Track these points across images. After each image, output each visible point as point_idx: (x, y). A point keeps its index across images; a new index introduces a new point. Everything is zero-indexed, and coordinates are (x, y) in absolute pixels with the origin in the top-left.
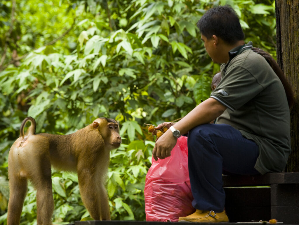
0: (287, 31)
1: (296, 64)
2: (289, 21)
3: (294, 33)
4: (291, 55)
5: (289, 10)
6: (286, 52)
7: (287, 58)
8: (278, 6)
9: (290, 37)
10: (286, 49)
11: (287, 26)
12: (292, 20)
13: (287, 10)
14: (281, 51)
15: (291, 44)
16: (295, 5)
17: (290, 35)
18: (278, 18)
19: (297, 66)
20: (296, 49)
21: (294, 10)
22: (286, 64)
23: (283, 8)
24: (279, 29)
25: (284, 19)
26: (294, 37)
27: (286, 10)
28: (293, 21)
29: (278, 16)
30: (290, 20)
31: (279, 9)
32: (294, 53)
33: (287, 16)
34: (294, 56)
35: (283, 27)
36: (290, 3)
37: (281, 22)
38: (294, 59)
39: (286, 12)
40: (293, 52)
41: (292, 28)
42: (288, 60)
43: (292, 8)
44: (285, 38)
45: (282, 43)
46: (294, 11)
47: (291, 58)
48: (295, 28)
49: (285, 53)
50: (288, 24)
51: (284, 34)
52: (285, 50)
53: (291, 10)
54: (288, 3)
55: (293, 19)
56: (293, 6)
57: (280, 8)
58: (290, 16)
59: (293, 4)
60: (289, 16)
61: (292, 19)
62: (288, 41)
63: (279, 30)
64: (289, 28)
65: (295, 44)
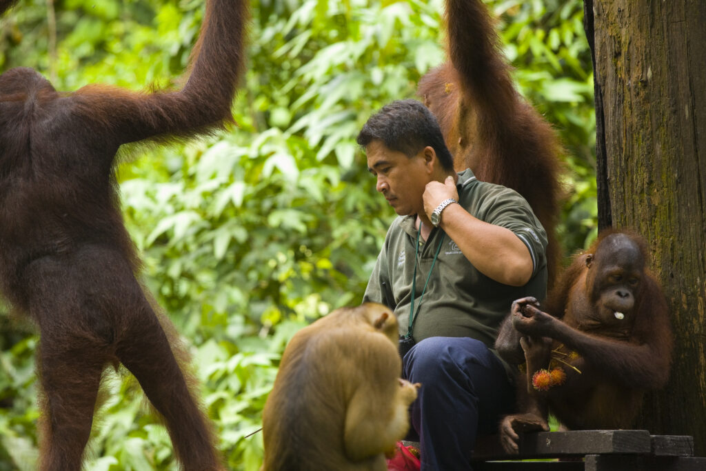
0: (619, 134)
1: (637, 202)
2: (622, 114)
3: (632, 137)
4: (626, 184)
5: (622, 89)
6: (616, 176)
7: (619, 190)
8: (599, 83)
9: (623, 146)
10: (615, 170)
11: (619, 122)
12: (628, 111)
13: (618, 91)
14: (607, 176)
15: (626, 161)
16: (634, 79)
17: (624, 141)
18: (600, 106)
19: (639, 206)
20: (637, 170)
21: (632, 89)
22: (617, 202)
23: (609, 85)
24: (601, 128)
25: (612, 109)
26: (633, 146)
27: (615, 90)
28: (630, 114)
29: (600, 103)
30: (624, 110)
31: (603, 89)
32: (633, 178)
33: (617, 103)
34: (632, 187)
35: (609, 124)
36: (623, 76)
37: (605, 115)
38: (632, 192)
39: (616, 95)
40: (630, 178)
41: (627, 128)
42: (621, 194)
43: (629, 85)
44: (615, 148)
45: (608, 159)
46: (633, 93)
47: (626, 189)
48: (634, 128)
49: (613, 179)
50: (621, 119)
51: (612, 140)
52: (614, 174)
53: (627, 91)
54: (619, 76)
55: (631, 108)
56: (631, 83)
57: (604, 85)
58: (625, 102)
59: (629, 79)
60: (623, 103)
61: (628, 108)
62: (620, 155)
63: (601, 132)
64: (621, 127)
65: (635, 161)
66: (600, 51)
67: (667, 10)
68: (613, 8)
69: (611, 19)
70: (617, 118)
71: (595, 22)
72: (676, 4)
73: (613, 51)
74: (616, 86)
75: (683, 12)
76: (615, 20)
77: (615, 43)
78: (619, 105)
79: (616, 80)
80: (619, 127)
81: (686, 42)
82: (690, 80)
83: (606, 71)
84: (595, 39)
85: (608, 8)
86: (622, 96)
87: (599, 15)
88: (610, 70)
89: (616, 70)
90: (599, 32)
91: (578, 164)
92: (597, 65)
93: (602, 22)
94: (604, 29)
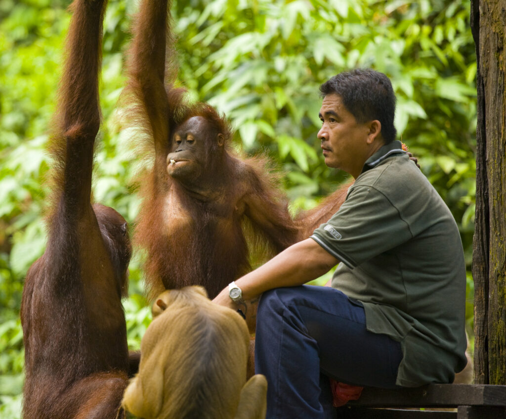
0: (498, 120)
2: (502, 102)
4: (503, 165)
5: (502, 81)
6: (494, 158)
7: (496, 171)
8: (482, 74)
9: (502, 131)
10: (494, 153)
11: (498, 110)
13: (499, 82)
14: (486, 158)
17: (503, 127)
18: (482, 95)
22: (494, 181)
23: (491, 77)
24: (482, 115)
25: (493, 98)
27: (497, 81)
29: (482, 92)
30: (504, 100)
31: (485, 80)
33: (498, 93)
35: (490, 111)
37: (486, 103)
39: (497, 86)
42: (498, 174)
44: (494, 133)
45: (487, 143)
47: (503, 170)
49: (491, 160)
50: (501, 107)
51: (492, 125)
52: (492, 156)
54: (501, 69)
57: (486, 76)
58: (505, 91)
60: (503, 92)
62: (498, 139)
63: (482, 118)
64: (501, 114)
66: (484, 46)
68: (497, 8)
69: (495, 17)
70: (497, 106)
71: (480, 20)
73: (496, 46)
74: (497, 78)
76: (498, 19)
77: (498, 39)
78: (499, 95)
79: (498, 72)
80: (499, 114)
83: (489, 64)
84: (480, 34)
85: (493, 7)
86: (502, 86)
87: (484, 13)
88: (492, 63)
89: (498, 63)
90: (484, 28)
91: (459, 147)
92: (480, 59)
93: (487, 20)
94: (488, 26)
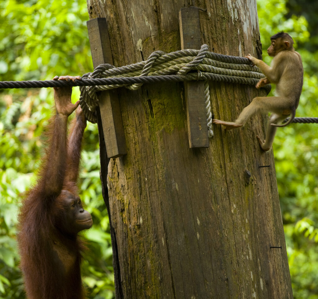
66: (113, 209)
67: (148, 185)
68: (118, 185)
69: (118, 191)
70: (125, 246)
71: (109, 193)
72: (153, 181)
73: (120, 208)
74: (123, 228)
75: (157, 186)
76: (120, 191)
77: (121, 204)
78: (125, 239)
79: (123, 224)
80: (126, 251)
81: (160, 202)
82: (164, 224)
83: (117, 220)
84: (110, 202)
85: (115, 184)
86: (127, 234)
87: (111, 188)
88: (119, 219)
89: (123, 219)
90: (111, 198)
92: (111, 217)
93: (112, 192)
94: (114, 196)
